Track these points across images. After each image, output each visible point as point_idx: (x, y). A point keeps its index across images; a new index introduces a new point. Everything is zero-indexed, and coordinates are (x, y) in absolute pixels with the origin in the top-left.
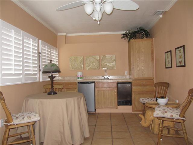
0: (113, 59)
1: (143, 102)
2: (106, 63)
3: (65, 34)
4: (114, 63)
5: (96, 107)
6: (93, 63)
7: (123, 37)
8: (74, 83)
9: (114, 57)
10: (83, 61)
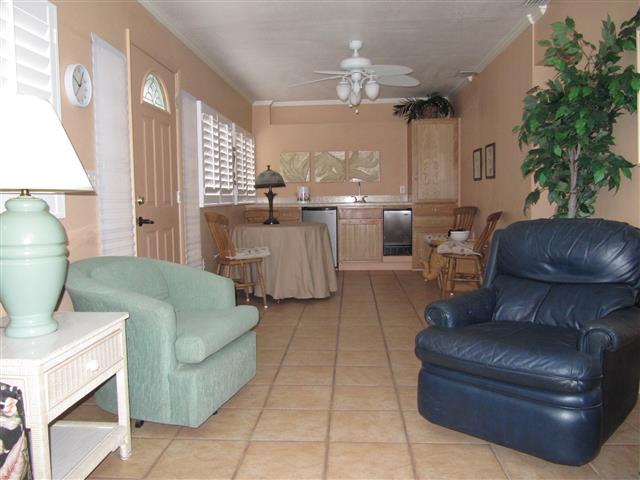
0: (374, 160)
1: (429, 241)
2: (359, 169)
3: (268, 103)
4: (377, 168)
5: (340, 259)
6: (331, 167)
7: (396, 113)
8: (293, 210)
9: (377, 155)
10: (311, 163)
